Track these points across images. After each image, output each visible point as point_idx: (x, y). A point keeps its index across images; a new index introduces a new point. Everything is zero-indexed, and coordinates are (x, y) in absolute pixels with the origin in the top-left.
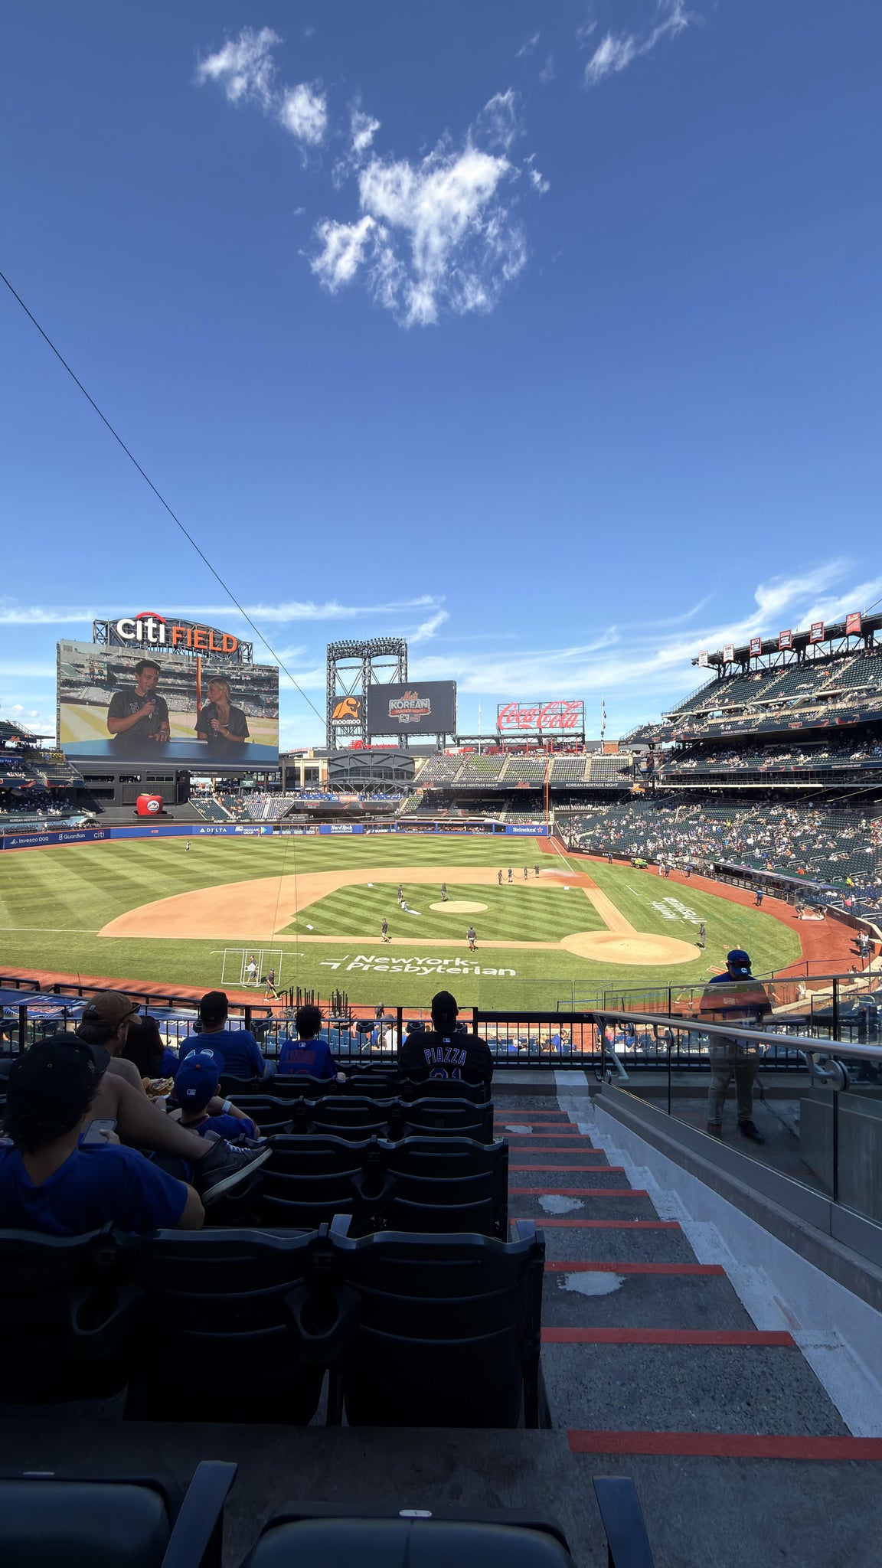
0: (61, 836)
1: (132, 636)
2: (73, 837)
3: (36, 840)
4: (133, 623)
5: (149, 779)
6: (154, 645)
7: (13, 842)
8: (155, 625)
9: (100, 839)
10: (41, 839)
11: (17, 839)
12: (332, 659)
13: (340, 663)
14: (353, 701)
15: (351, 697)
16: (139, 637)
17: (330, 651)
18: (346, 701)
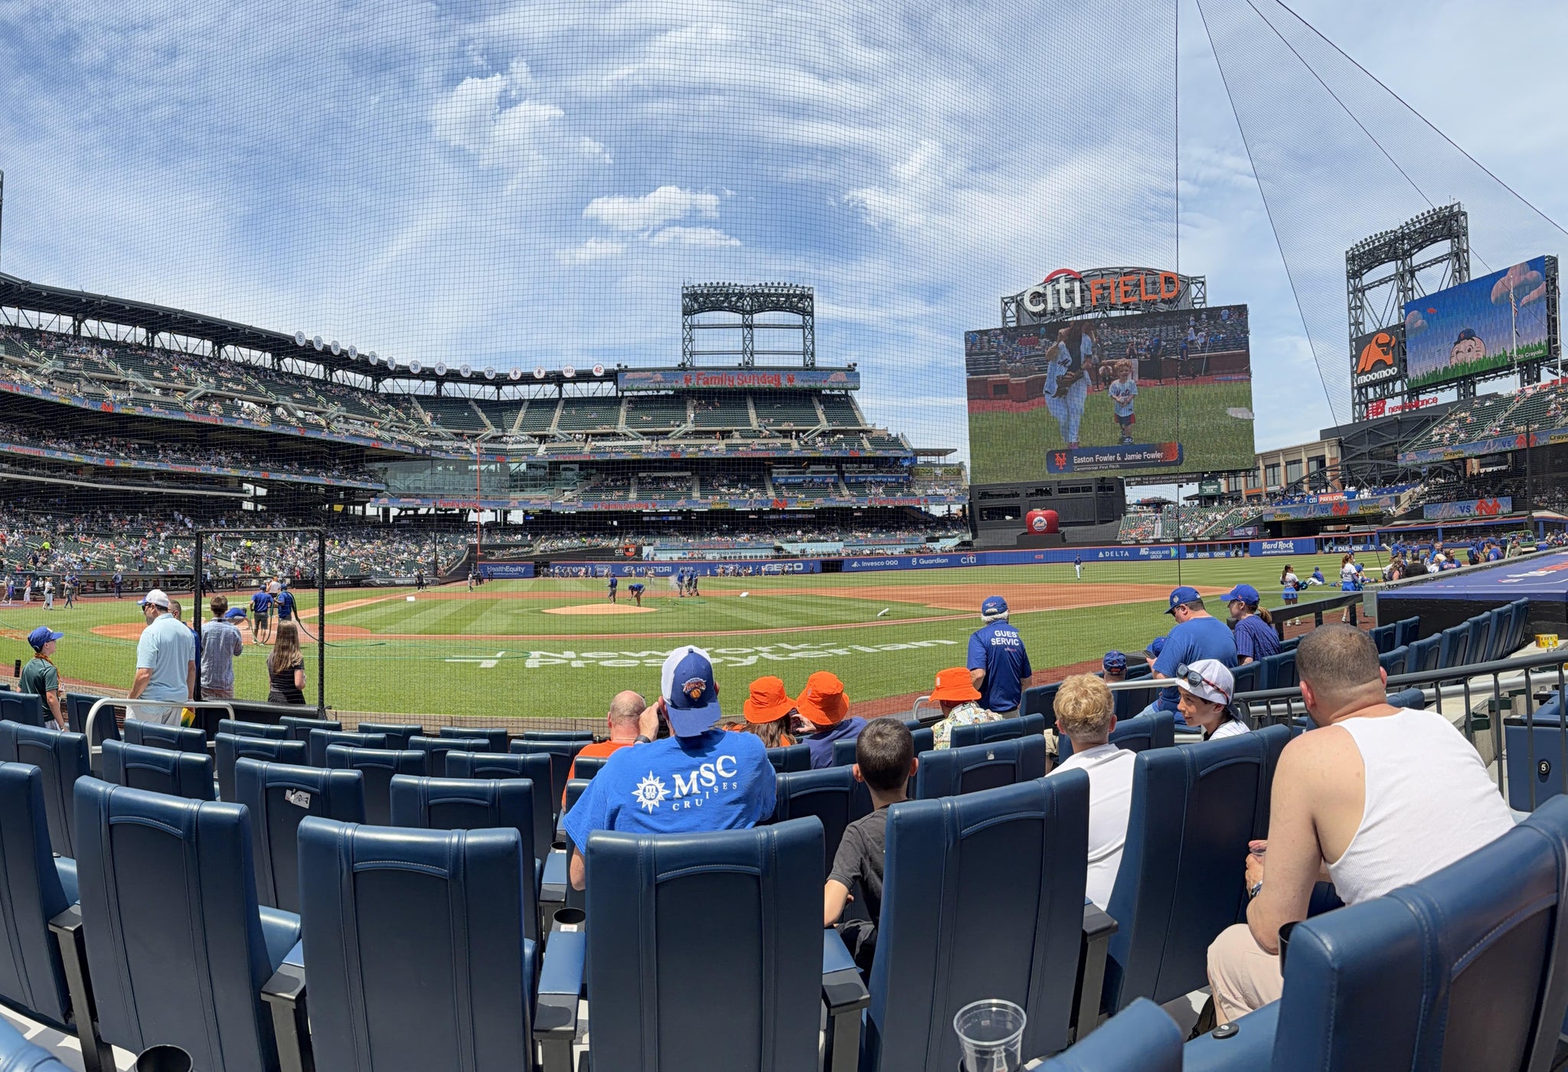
0: (914, 561)
1: (1041, 307)
2: (931, 562)
3: (882, 563)
4: (1041, 290)
5: (1061, 491)
6: (1069, 312)
7: (855, 565)
8: (1068, 285)
9: (970, 565)
10: (889, 563)
11: (859, 561)
12: (1354, 275)
13: (1369, 278)
14: (1384, 338)
15: (1383, 331)
16: (1050, 307)
17: (1351, 259)
18: (1374, 340)
